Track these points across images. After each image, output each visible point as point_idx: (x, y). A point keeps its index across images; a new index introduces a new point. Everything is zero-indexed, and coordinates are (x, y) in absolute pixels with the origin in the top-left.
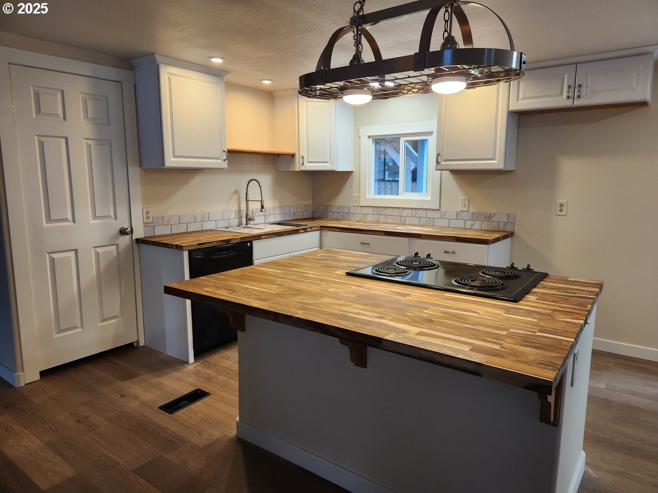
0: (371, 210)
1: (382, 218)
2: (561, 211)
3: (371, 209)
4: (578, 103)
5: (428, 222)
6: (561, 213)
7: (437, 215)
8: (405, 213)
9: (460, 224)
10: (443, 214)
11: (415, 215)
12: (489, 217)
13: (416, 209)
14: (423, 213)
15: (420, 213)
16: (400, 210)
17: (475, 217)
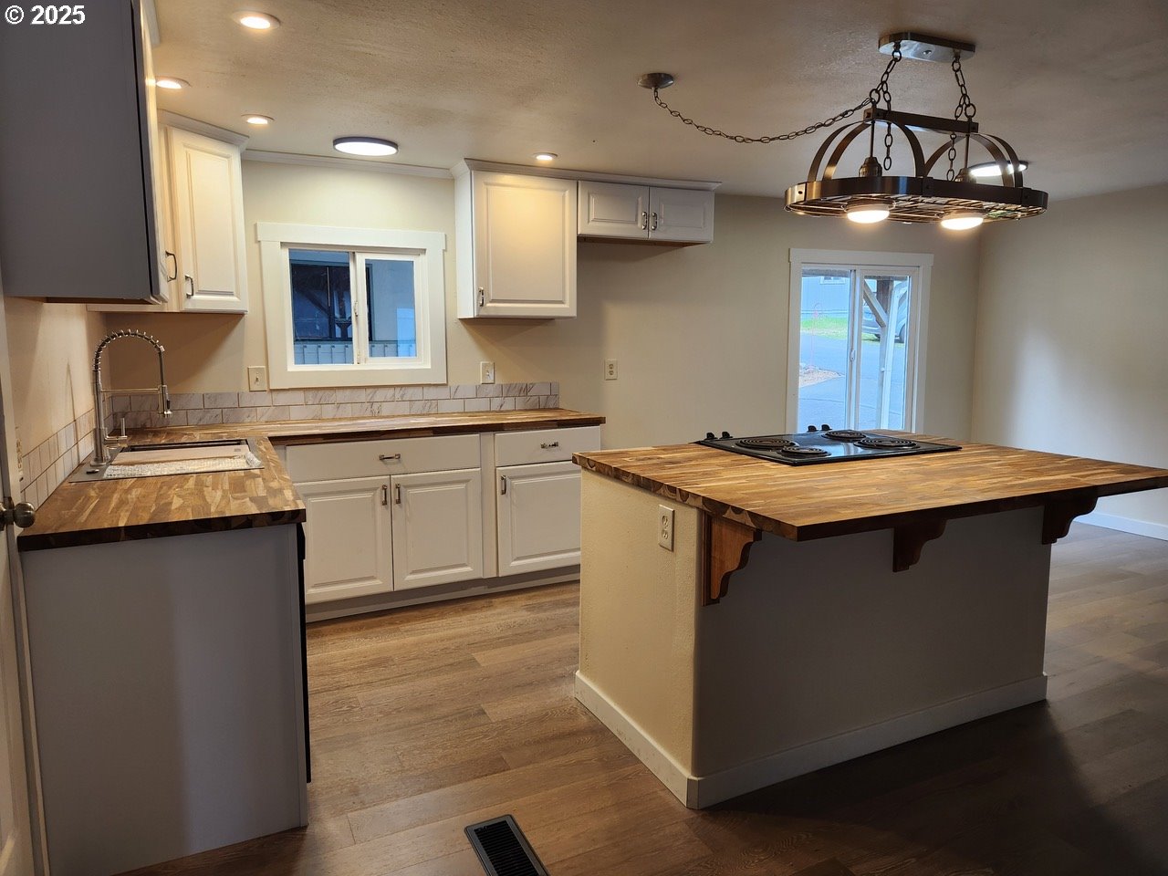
0: (300, 397)
1: (329, 411)
2: (611, 373)
3: (301, 394)
4: (652, 236)
5: (427, 408)
6: (612, 377)
7: (443, 393)
8: (380, 395)
9: (482, 404)
10: (453, 390)
11: (402, 396)
12: (525, 390)
13: (401, 386)
14: (417, 394)
15: (410, 393)
16: (369, 391)
17: (506, 391)
